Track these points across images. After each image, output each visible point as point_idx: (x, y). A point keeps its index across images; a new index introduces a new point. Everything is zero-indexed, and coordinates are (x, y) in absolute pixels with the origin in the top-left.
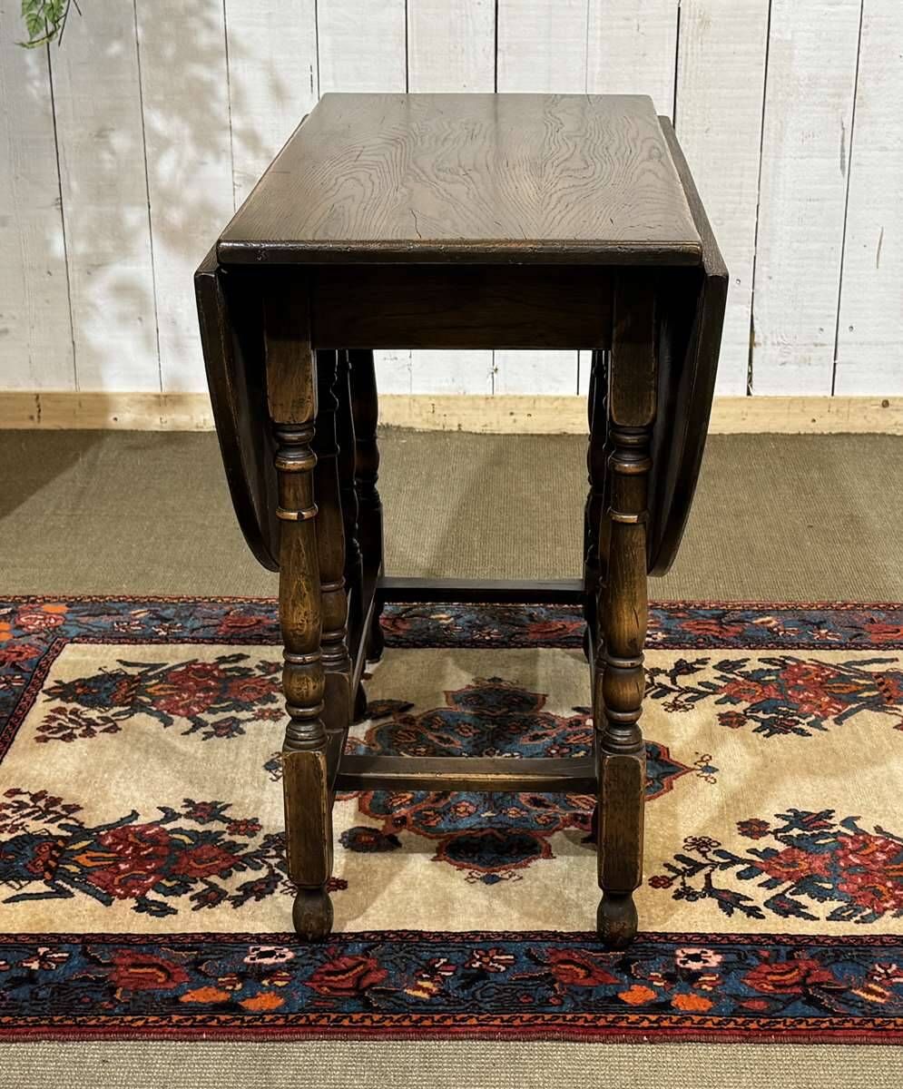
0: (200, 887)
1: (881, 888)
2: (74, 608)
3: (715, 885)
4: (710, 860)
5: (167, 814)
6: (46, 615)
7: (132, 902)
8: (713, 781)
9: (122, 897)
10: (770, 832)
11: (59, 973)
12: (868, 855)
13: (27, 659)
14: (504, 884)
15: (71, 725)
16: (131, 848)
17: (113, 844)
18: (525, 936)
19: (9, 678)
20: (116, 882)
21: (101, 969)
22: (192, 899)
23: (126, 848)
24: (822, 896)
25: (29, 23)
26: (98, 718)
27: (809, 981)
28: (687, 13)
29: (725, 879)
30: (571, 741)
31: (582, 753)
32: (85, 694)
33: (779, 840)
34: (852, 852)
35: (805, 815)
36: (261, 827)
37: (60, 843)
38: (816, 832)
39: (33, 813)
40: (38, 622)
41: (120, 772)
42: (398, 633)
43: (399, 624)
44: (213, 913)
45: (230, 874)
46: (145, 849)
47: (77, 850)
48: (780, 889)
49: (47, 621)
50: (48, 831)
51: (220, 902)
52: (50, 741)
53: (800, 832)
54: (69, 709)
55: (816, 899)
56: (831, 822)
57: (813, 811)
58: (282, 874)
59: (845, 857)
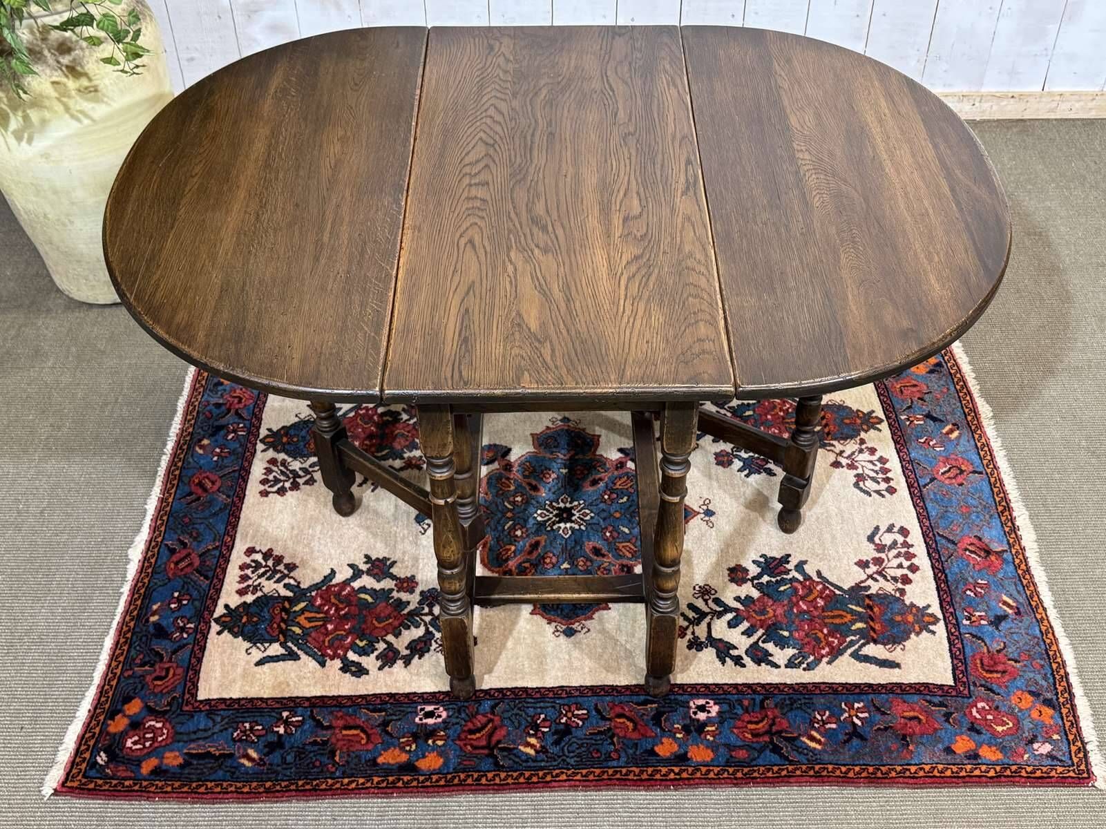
0: (381, 647)
1: (820, 634)
3: (714, 635)
4: (712, 609)
5: (354, 571)
7: (339, 663)
9: (332, 659)
10: (749, 580)
11: (299, 737)
12: (812, 601)
14: (579, 636)
15: (282, 478)
16: (334, 608)
17: (322, 605)
18: (595, 690)
19: (236, 426)
20: (327, 644)
21: (325, 732)
22: (377, 659)
23: (330, 609)
24: (782, 643)
26: (300, 469)
27: (774, 729)
29: (721, 629)
32: (289, 444)
33: (755, 588)
34: (802, 598)
36: (417, 584)
37: (287, 605)
39: (266, 573)
44: (394, 674)
45: (400, 634)
46: (343, 609)
47: (298, 612)
48: (755, 637)
50: (277, 592)
51: (395, 662)
52: (271, 495)
54: (279, 461)
55: (778, 647)
56: (789, 566)
58: (434, 632)
59: (797, 604)
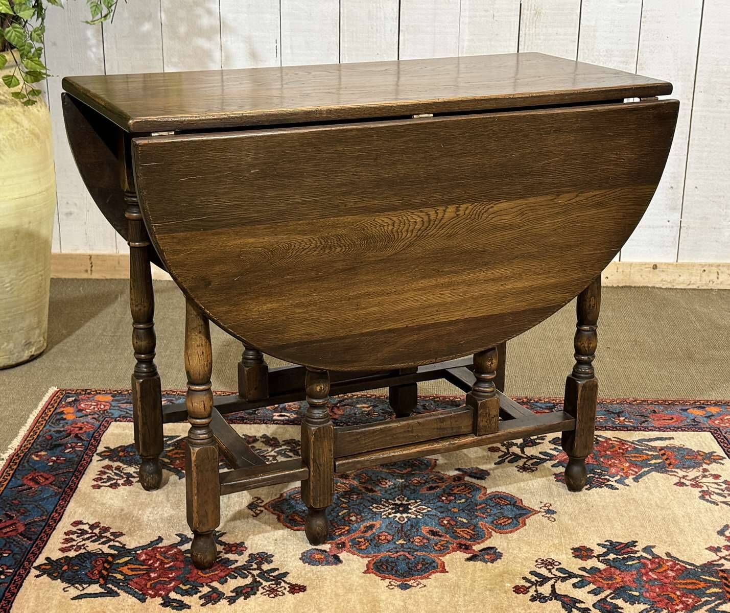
0: (205, 590)
1: (672, 595)
2: (116, 398)
3: (558, 592)
4: (554, 575)
5: (182, 538)
6: (98, 403)
7: (159, 600)
8: (553, 520)
9: (153, 597)
10: (594, 556)
12: (662, 572)
13: (85, 432)
14: (413, 590)
15: (116, 477)
16: (158, 562)
17: (146, 560)
19: (74, 445)
20: (148, 586)
22: (200, 598)
23: (155, 562)
24: (632, 601)
25: (91, 8)
26: (134, 472)
28: (526, 7)
29: (565, 588)
30: (455, 491)
31: (463, 500)
32: (125, 456)
33: (601, 562)
34: (651, 570)
35: (617, 544)
36: (246, 548)
37: (110, 559)
38: (626, 556)
39: (91, 537)
40: (92, 407)
41: (150, 510)
42: (334, 417)
43: (336, 410)
44: (216, 609)
45: (226, 581)
46: (168, 563)
47: (121, 564)
48: (603, 595)
49: (99, 407)
50: (101, 550)
51: (219, 600)
52: (102, 488)
53: (615, 556)
54: (114, 466)
55: (628, 603)
56: (636, 549)
57: (623, 542)
58: (261, 581)
59: (646, 574)
